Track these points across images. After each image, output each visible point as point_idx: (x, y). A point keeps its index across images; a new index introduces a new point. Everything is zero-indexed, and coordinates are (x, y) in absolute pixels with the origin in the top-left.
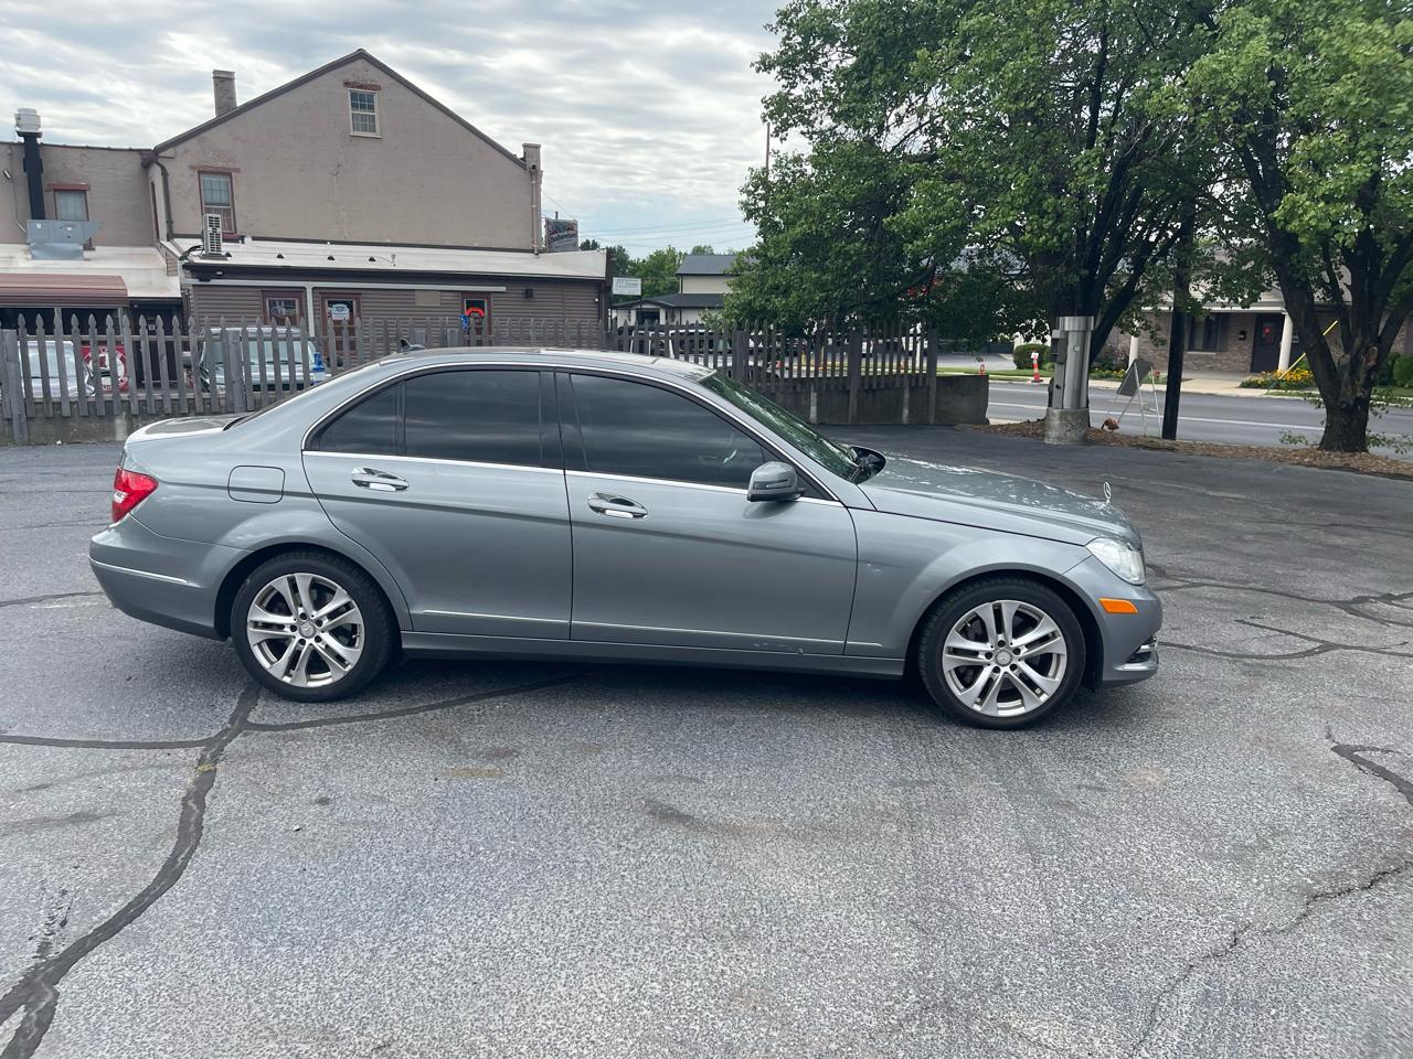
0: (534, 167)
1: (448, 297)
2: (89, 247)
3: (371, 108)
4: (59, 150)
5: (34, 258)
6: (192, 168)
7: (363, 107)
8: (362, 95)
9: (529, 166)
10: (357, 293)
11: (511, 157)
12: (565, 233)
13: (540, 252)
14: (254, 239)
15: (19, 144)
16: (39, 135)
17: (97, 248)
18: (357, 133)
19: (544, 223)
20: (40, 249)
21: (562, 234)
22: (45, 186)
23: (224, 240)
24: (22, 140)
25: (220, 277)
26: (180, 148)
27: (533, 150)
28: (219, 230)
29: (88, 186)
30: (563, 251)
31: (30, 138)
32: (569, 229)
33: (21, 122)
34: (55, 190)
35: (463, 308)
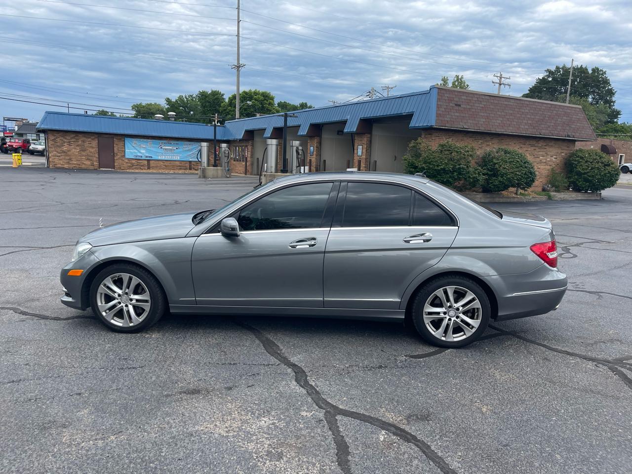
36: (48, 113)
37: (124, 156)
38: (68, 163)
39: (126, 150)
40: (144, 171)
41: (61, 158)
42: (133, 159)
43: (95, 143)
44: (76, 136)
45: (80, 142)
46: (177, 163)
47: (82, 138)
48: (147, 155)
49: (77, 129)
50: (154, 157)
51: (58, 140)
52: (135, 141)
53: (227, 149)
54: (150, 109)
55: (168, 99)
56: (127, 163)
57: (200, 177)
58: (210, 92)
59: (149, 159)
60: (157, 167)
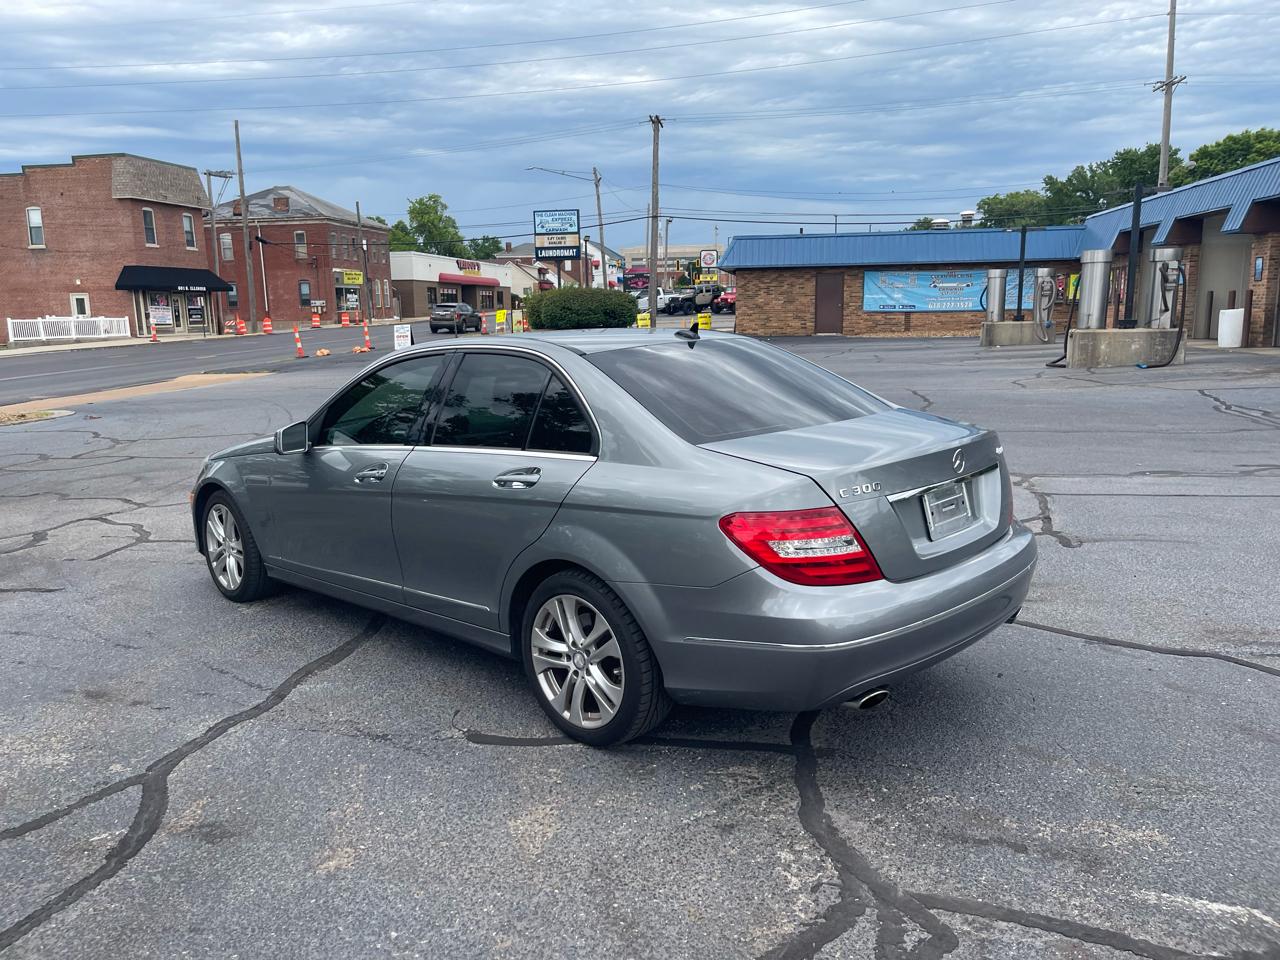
36: (737, 239)
37: (862, 306)
38: (764, 326)
39: (866, 296)
40: (895, 335)
41: (754, 317)
42: (877, 312)
43: (810, 286)
44: (780, 276)
45: (786, 287)
46: (966, 315)
47: (789, 279)
48: (906, 302)
49: (781, 263)
50: (920, 307)
51: (750, 285)
52: (882, 276)
53: (1048, 279)
54: (1013, 206)
55: (1050, 178)
56: (866, 320)
57: (981, 345)
58: (1143, 149)
59: (909, 310)
60: (924, 326)
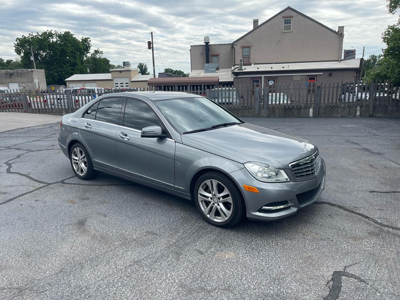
0: (341, 34)
1: (304, 77)
2: (218, 69)
3: (290, 23)
4: (213, 46)
5: (205, 73)
6: (241, 47)
7: (288, 23)
8: (288, 20)
9: (340, 34)
10: (276, 77)
11: (334, 32)
12: (351, 54)
13: (341, 61)
14: (254, 64)
15: (205, 45)
16: (209, 43)
17: (220, 70)
18: (285, 31)
19: (343, 51)
20: (207, 71)
21: (350, 54)
22: (209, 55)
23: (243, 65)
24: (205, 44)
25: (240, 75)
26: (238, 42)
27: (341, 28)
28: (242, 63)
29: (219, 54)
30: (349, 60)
31: (207, 43)
32: (352, 52)
33: (205, 40)
34: (212, 56)
35: (308, 80)
